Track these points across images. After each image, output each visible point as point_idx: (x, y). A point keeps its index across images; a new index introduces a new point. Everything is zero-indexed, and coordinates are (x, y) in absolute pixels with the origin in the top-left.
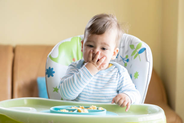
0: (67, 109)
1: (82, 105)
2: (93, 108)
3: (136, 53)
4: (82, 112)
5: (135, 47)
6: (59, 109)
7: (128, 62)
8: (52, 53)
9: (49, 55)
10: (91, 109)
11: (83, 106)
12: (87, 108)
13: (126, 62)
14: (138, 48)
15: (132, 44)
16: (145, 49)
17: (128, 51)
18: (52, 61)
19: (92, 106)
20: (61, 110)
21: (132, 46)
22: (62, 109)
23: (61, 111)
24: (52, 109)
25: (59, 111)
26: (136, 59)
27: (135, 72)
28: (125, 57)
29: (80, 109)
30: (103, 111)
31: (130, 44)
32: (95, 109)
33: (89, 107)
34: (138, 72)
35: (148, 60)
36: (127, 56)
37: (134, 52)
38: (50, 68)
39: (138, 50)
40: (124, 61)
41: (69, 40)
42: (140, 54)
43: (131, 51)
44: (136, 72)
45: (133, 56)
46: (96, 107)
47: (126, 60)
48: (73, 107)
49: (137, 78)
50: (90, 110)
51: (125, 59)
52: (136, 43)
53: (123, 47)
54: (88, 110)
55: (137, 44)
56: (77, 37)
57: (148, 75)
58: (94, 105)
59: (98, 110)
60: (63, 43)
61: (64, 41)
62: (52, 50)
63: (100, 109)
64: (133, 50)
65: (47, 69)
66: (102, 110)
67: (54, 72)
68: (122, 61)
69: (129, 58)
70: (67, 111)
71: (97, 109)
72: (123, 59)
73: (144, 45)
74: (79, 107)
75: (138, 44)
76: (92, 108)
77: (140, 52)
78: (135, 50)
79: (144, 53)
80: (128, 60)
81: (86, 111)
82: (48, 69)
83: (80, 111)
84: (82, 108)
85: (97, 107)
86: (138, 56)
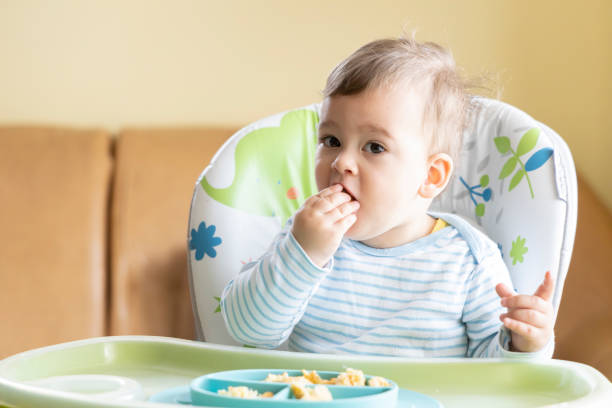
1: (310, 366)
2: (350, 377)
3: (518, 166)
5: (514, 146)
7: (490, 202)
8: (210, 171)
9: (200, 179)
10: (341, 381)
11: (315, 372)
12: (329, 377)
13: (480, 200)
14: (522, 150)
15: (501, 135)
16: (550, 153)
17: (487, 160)
18: (214, 203)
19: (349, 370)
21: (501, 142)
27: (516, 240)
28: (476, 181)
29: (300, 383)
30: (385, 390)
31: (495, 135)
32: (356, 385)
33: (336, 376)
34: (524, 240)
35: (562, 195)
36: (485, 179)
37: (510, 161)
38: (203, 225)
39: (525, 158)
40: (475, 196)
41: (274, 122)
42: (530, 173)
43: (499, 161)
44: (519, 237)
45: (508, 180)
46: (360, 373)
47: (479, 195)
48: (277, 374)
49: (521, 260)
50: (338, 386)
51: (476, 190)
52: (516, 131)
53: (472, 145)
54: (330, 390)
55: (522, 134)
56: (304, 112)
57: (562, 248)
58: (357, 366)
59: (367, 390)
60: (253, 133)
62: (213, 160)
63: (377, 382)
64: (507, 158)
65: (193, 230)
66: (383, 387)
67: (218, 241)
68: (467, 198)
69: (493, 185)
70: (253, 394)
71: (366, 383)
72: (471, 190)
73: (547, 137)
74: (301, 375)
75: (526, 135)
76: (345, 381)
77: (533, 164)
78: (512, 155)
79: (545, 167)
80: (487, 195)
82: (197, 229)
83: (300, 391)
84: (312, 379)
85: (365, 373)
86: (525, 177)
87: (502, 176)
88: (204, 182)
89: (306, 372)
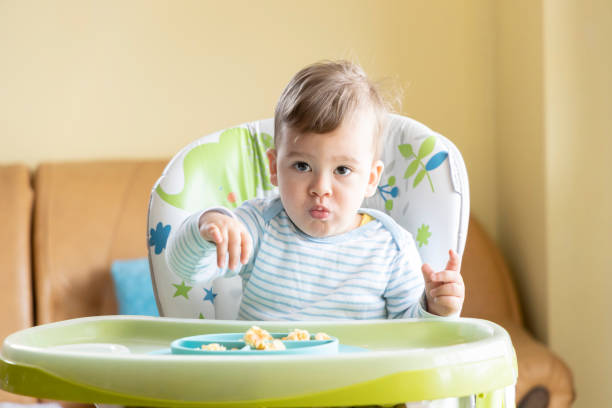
0: (221, 344)
2: (298, 335)
3: (420, 167)
4: (268, 349)
5: (416, 151)
6: (199, 344)
7: (397, 198)
8: (163, 181)
9: (155, 187)
12: (280, 337)
13: (389, 197)
14: (422, 153)
15: (406, 142)
16: (445, 156)
17: (393, 164)
18: (167, 205)
19: (296, 330)
20: (203, 346)
21: (405, 149)
22: (207, 343)
23: (205, 348)
24: (176, 344)
25: (198, 349)
26: (418, 187)
27: (420, 226)
28: (385, 182)
30: (329, 342)
31: (399, 143)
32: (303, 340)
33: (286, 336)
34: (428, 227)
35: (457, 189)
36: (392, 180)
37: (413, 163)
38: (160, 224)
39: (425, 160)
40: (384, 194)
41: (214, 138)
42: (429, 172)
43: (404, 164)
44: (423, 225)
45: (412, 179)
46: (306, 332)
47: (388, 193)
49: (426, 243)
50: (290, 341)
51: (385, 189)
52: (417, 139)
54: (285, 344)
55: (421, 141)
56: (239, 129)
57: (459, 232)
58: (302, 328)
59: (313, 342)
60: (197, 148)
61: (199, 143)
62: (165, 171)
63: (321, 337)
64: (410, 161)
65: (152, 230)
66: (326, 340)
68: (379, 196)
69: (399, 184)
70: (224, 349)
71: (312, 338)
72: (381, 189)
73: (442, 144)
75: (424, 143)
76: (294, 336)
77: (432, 165)
78: (414, 158)
79: (442, 167)
80: (395, 192)
81: (279, 345)
82: (155, 229)
85: (310, 332)
86: (426, 176)
87: (407, 175)
88: (159, 189)
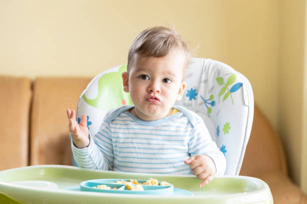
1: (134, 178)
2: (152, 182)
3: (227, 91)
4: (133, 190)
5: (225, 81)
7: (214, 107)
8: (87, 91)
9: (82, 95)
10: (148, 184)
11: (136, 180)
12: (142, 182)
13: (210, 106)
14: (229, 83)
15: (220, 76)
16: (241, 85)
17: (212, 89)
18: (87, 105)
19: (151, 179)
20: (98, 186)
21: (220, 80)
22: (100, 184)
24: (83, 184)
25: (95, 188)
26: (225, 101)
27: (225, 123)
28: (207, 97)
29: (130, 184)
30: (169, 187)
31: (217, 76)
32: (154, 185)
33: (145, 182)
34: (229, 123)
35: (246, 103)
36: (212, 97)
39: (230, 87)
40: (207, 104)
41: (116, 69)
42: (232, 93)
43: (218, 88)
44: (227, 123)
45: (222, 97)
46: (156, 181)
47: (209, 104)
48: (119, 180)
49: (228, 133)
50: (147, 185)
51: (208, 101)
52: (226, 75)
53: (206, 81)
54: (143, 187)
55: (229, 76)
57: (246, 127)
58: (154, 178)
59: (159, 187)
62: (88, 87)
63: (164, 184)
64: (221, 88)
65: (79, 118)
66: (167, 186)
67: (90, 123)
68: (204, 105)
69: (216, 99)
70: (109, 188)
71: (159, 184)
72: (205, 102)
73: (240, 78)
74: (129, 181)
77: (233, 90)
78: (224, 86)
79: (239, 91)
80: (213, 104)
81: (140, 187)
83: (130, 187)
84: (134, 183)
85: (158, 181)
86: (229, 97)
87: (220, 95)
88: (84, 96)
89: (131, 180)
